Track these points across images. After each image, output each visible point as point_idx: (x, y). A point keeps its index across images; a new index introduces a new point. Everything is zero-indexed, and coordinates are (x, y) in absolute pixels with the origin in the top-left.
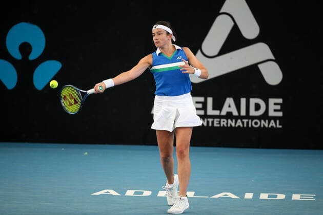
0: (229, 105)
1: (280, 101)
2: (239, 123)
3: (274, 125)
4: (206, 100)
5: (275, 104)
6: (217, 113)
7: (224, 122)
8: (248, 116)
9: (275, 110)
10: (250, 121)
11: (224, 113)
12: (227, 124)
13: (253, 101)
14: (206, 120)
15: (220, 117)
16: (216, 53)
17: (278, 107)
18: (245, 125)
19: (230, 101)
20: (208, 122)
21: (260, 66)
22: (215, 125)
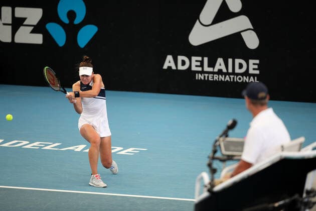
0: (220, 64)
1: (257, 62)
2: (227, 78)
3: (253, 80)
4: (203, 59)
5: (254, 64)
6: (211, 69)
7: (216, 77)
8: (234, 73)
9: (254, 69)
10: (235, 77)
11: (216, 70)
12: (218, 79)
13: (238, 61)
14: (203, 75)
15: (213, 73)
16: (210, 23)
17: (256, 67)
18: (232, 80)
19: (220, 61)
20: (205, 77)
21: (242, 34)
22: (210, 79)
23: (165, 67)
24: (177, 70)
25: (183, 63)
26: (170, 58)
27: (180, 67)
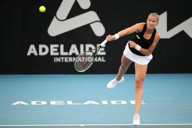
0: (74, 49)
2: (80, 59)
3: (100, 60)
4: (59, 46)
6: (66, 54)
7: (70, 59)
8: (85, 56)
9: (102, 51)
10: (86, 58)
11: (70, 54)
12: (73, 60)
13: (88, 46)
14: (60, 58)
15: (68, 56)
16: (65, 18)
17: (103, 49)
18: (83, 61)
19: (74, 47)
20: (61, 60)
22: (66, 61)
23: (29, 54)
24: (39, 56)
25: (44, 50)
26: (32, 47)
27: (41, 53)
